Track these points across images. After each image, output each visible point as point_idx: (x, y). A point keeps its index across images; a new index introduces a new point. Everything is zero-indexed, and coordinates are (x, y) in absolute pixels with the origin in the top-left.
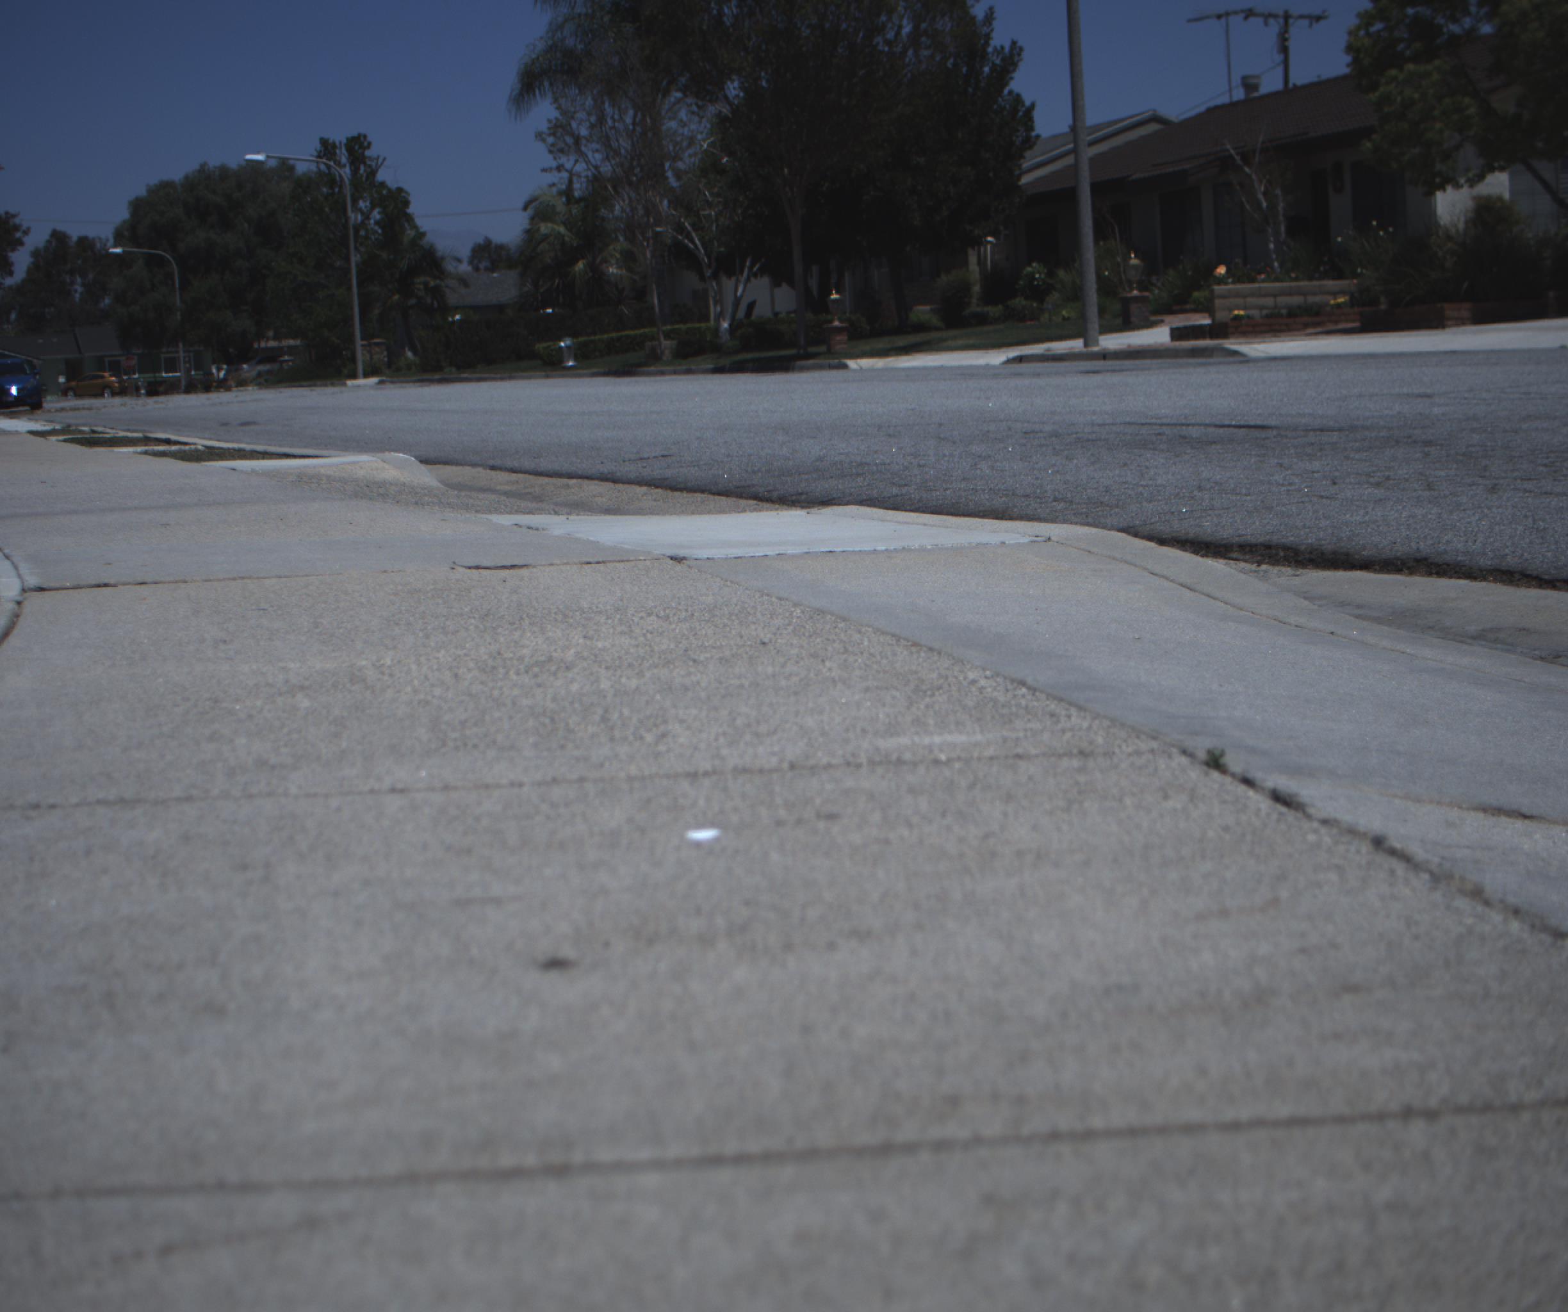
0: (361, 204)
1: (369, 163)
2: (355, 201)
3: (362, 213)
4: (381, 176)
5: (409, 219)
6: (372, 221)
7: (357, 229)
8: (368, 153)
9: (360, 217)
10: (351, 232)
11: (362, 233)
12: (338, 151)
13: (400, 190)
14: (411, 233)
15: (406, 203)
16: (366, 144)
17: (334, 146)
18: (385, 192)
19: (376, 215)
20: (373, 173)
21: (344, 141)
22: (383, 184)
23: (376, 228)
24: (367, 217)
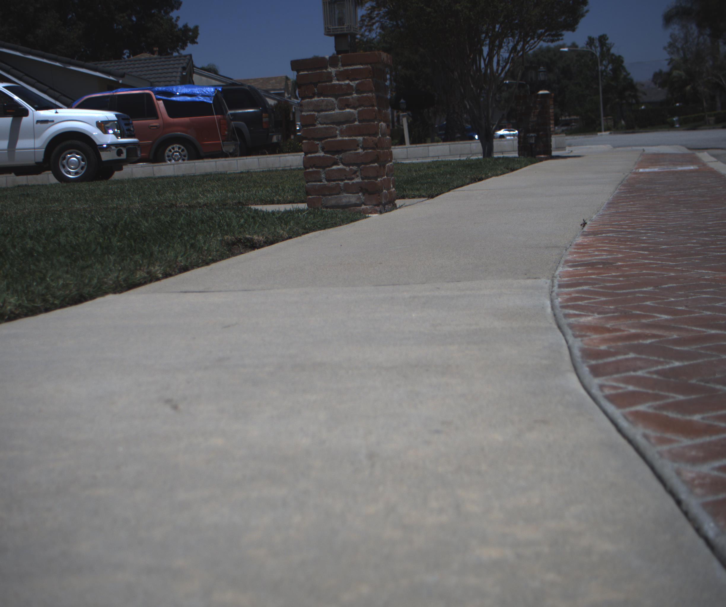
0: (604, 62)
1: (607, 45)
2: (601, 61)
3: (605, 66)
4: (612, 51)
5: (624, 68)
6: (608, 69)
7: (602, 72)
8: (607, 42)
9: (603, 68)
10: (600, 73)
11: (604, 74)
12: (595, 41)
13: (620, 56)
14: (625, 73)
15: (622, 62)
16: (606, 38)
17: (593, 39)
18: (613, 57)
19: (610, 67)
20: (609, 50)
21: (597, 37)
22: (613, 55)
23: (610, 72)
24: (606, 67)
